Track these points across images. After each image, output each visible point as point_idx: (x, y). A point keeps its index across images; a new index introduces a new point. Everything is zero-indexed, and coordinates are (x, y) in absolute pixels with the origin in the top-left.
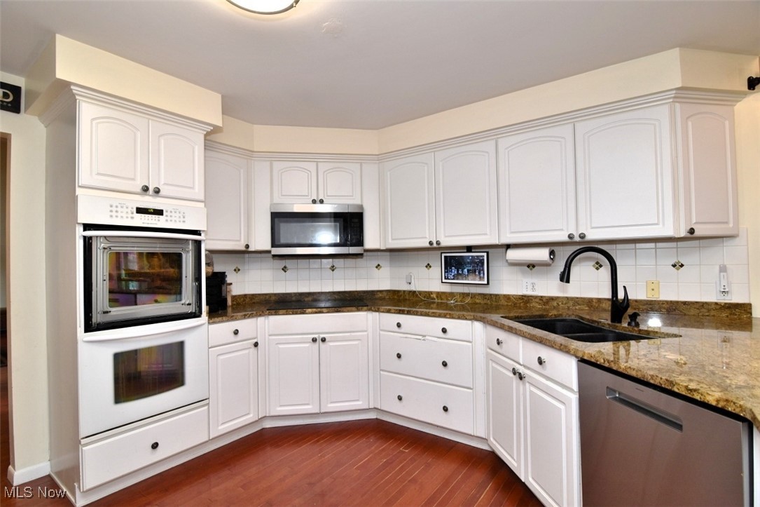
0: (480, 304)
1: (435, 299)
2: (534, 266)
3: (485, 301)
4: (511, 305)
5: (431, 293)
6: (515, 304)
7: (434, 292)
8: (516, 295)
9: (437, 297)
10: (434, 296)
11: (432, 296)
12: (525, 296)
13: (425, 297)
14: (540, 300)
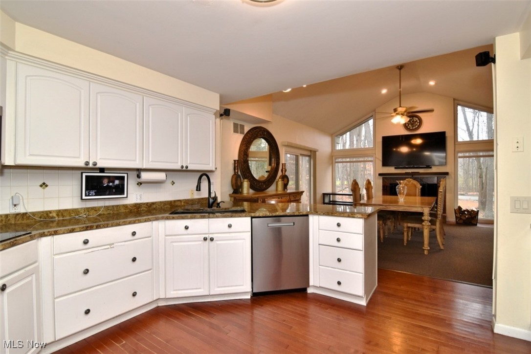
0: (104, 214)
1: (55, 217)
2: (141, 184)
3: (108, 212)
4: (128, 212)
5: (50, 212)
6: (131, 210)
7: (54, 211)
8: (132, 204)
9: (58, 215)
10: (54, 215)
11: (51, 215)
12: (137, 204)
13: (40, 218)
14: (147, 205)
